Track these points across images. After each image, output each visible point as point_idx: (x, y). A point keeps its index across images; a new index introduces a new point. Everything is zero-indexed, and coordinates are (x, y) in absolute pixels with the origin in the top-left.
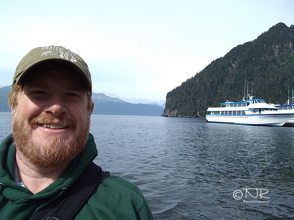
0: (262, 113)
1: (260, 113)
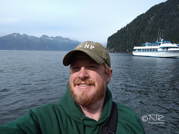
0: (169, 50)
1: (167, 50)
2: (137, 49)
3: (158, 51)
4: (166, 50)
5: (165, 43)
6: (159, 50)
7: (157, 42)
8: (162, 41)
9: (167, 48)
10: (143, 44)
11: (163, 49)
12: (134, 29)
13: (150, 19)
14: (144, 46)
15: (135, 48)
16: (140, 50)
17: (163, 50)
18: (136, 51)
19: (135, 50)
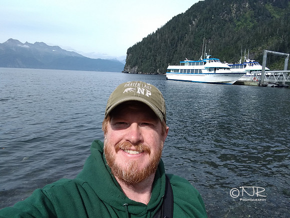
1: (215, 72)
2: (173, 70)
3: (202, 74)
4: (213, 72)
5: (212, 61)
6: (203, 72)
7: (202, 59)
8: (208, 57)
9: (215, 69)
10: (181, 62)
11: (210, 70)
12: (169, 37)
13: (191, 24)
14: (183, 64)
15: (170, 67)
16: (176, 71)
17: (210, 72)
18: (171, 72)
19: (169, 71)
